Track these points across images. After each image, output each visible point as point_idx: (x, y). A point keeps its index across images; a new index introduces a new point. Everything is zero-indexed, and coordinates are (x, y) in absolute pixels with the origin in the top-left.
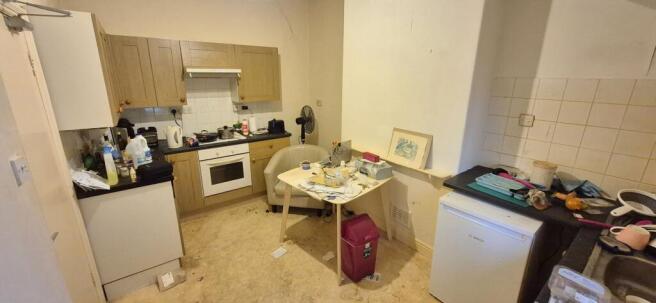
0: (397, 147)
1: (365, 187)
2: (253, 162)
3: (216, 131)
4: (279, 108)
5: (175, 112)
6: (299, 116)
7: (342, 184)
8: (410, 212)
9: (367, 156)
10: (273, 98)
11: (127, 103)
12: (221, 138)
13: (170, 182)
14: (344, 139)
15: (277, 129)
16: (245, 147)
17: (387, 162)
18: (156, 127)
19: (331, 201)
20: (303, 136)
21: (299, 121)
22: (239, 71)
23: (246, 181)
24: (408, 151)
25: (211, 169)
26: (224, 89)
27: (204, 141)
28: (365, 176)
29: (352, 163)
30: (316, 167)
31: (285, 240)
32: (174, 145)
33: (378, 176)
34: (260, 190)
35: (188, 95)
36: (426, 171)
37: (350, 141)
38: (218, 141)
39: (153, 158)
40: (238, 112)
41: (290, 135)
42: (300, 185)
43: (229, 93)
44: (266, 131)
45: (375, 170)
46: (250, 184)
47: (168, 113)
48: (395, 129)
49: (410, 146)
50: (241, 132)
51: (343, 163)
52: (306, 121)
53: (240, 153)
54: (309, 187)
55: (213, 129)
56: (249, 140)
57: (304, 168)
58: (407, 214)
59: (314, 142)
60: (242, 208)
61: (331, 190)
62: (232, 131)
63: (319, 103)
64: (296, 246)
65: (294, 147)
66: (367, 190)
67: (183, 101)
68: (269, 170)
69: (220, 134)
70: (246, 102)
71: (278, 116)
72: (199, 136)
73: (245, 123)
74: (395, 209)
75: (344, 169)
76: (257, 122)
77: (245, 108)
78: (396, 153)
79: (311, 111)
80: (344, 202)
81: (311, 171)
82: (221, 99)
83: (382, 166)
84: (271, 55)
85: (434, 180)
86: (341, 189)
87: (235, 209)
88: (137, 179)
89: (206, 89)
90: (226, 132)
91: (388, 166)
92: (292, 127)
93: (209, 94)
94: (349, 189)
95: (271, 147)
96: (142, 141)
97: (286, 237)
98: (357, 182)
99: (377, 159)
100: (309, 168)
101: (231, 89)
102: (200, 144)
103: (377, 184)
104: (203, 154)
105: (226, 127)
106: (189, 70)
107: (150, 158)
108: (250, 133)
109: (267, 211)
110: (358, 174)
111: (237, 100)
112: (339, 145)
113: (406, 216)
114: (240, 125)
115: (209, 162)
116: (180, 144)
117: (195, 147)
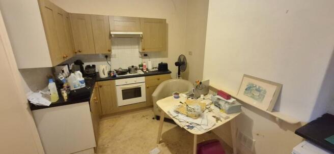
0: (246, 89)
1: (218, 119)
2: (147, 88)
3: (128, 69)
4: (166, 56)
5: (107, 57)
6: (177, 61)
7: (199, 116)
8: (254, 140)
9: (221, 93)
10: (163, 50)
11: (80, 52)
12: (129, 73)
13: (88, 102)
14: (204, 79)
15: (163, 68)
16: (143, 79)
17: (238, 100)
18: (96, 65)
19: (189, 130)
20: (179, 73)
21: (177, 64)
22: (141, 33)
23: (142, 99)
24: (257, 94)
25: (122, 91)
26: (135, 44)
27: (119, 74)
28: (218, 109)
29: (209, 96)
30: (183, 97)
31: (160, 142)
32: (102, 76)
33: (230, 111)
34: (150, 105)
35: (112, 47)
36: (274, 114)
37: (209, 81)
38: (128, 74)
39: (86, 85)
40: (141, 57)
41: (171, 72)
42: (169, 112)
43: (137, 46)
44: (157, 69)
45: (227, 106)
46: (145, 100)
47: (103, 57)
48: (245, 75)
49: (258, 90)
50: (142, 70)
51: (202, 96)
52: (181, 64)
53: (140, 82)
54: (175, 114)
55: (125, 67)
56: (145, 75)
57: (175, 97)
58: (252, 141)
59: (186, 78)
60: (139, 114)
61: (190, 120)
62: (136, 69)
63: (190, 53)
64: (166, 148)
65: (173, 81)
66: (219, 124)
67: (110, 51)
68: (155, 94)
69: (129, 70)
70: (146, 51)
71: (164, 61)
72: (117, 72)
73: (144, 64)
74: (241, 135)
75: (203, 102)
76: (152, 64)
77: (146, 55)
78: (245, 93)
79: (185, 58)
80: (200, 133)
81: (179, 100)
82: (133, 50)
83: (233, 103)
84: (162, 23)
85: (282, 124)
86: (198, 121)
87: (135, 114)
88: (67, 100)
89: (124, 44)
90: (132, 69)
91: (238, 104)
92: (172, 68)
93: (126, 47)
94: (204, 121)
95: (159, 79)
96: (79, 74)
97: (161, 139)
98: (211, 114)
99: (228, 97)
100: (178, 97)
101: (138, 44)
102: (117, 76)
103: (228, 118)
104: (117, 82)
105: (133, 67)
106: (112, 33)
107: (85, 84)
108: (147, 69)
109: (153, 119)
110: (213, 107)
111: (141, 51)
112: (201, 83)
113: (251, 142)
114: (142, 66)
115: (122, 87)
116: (106, 76)
117: (114, 78)
